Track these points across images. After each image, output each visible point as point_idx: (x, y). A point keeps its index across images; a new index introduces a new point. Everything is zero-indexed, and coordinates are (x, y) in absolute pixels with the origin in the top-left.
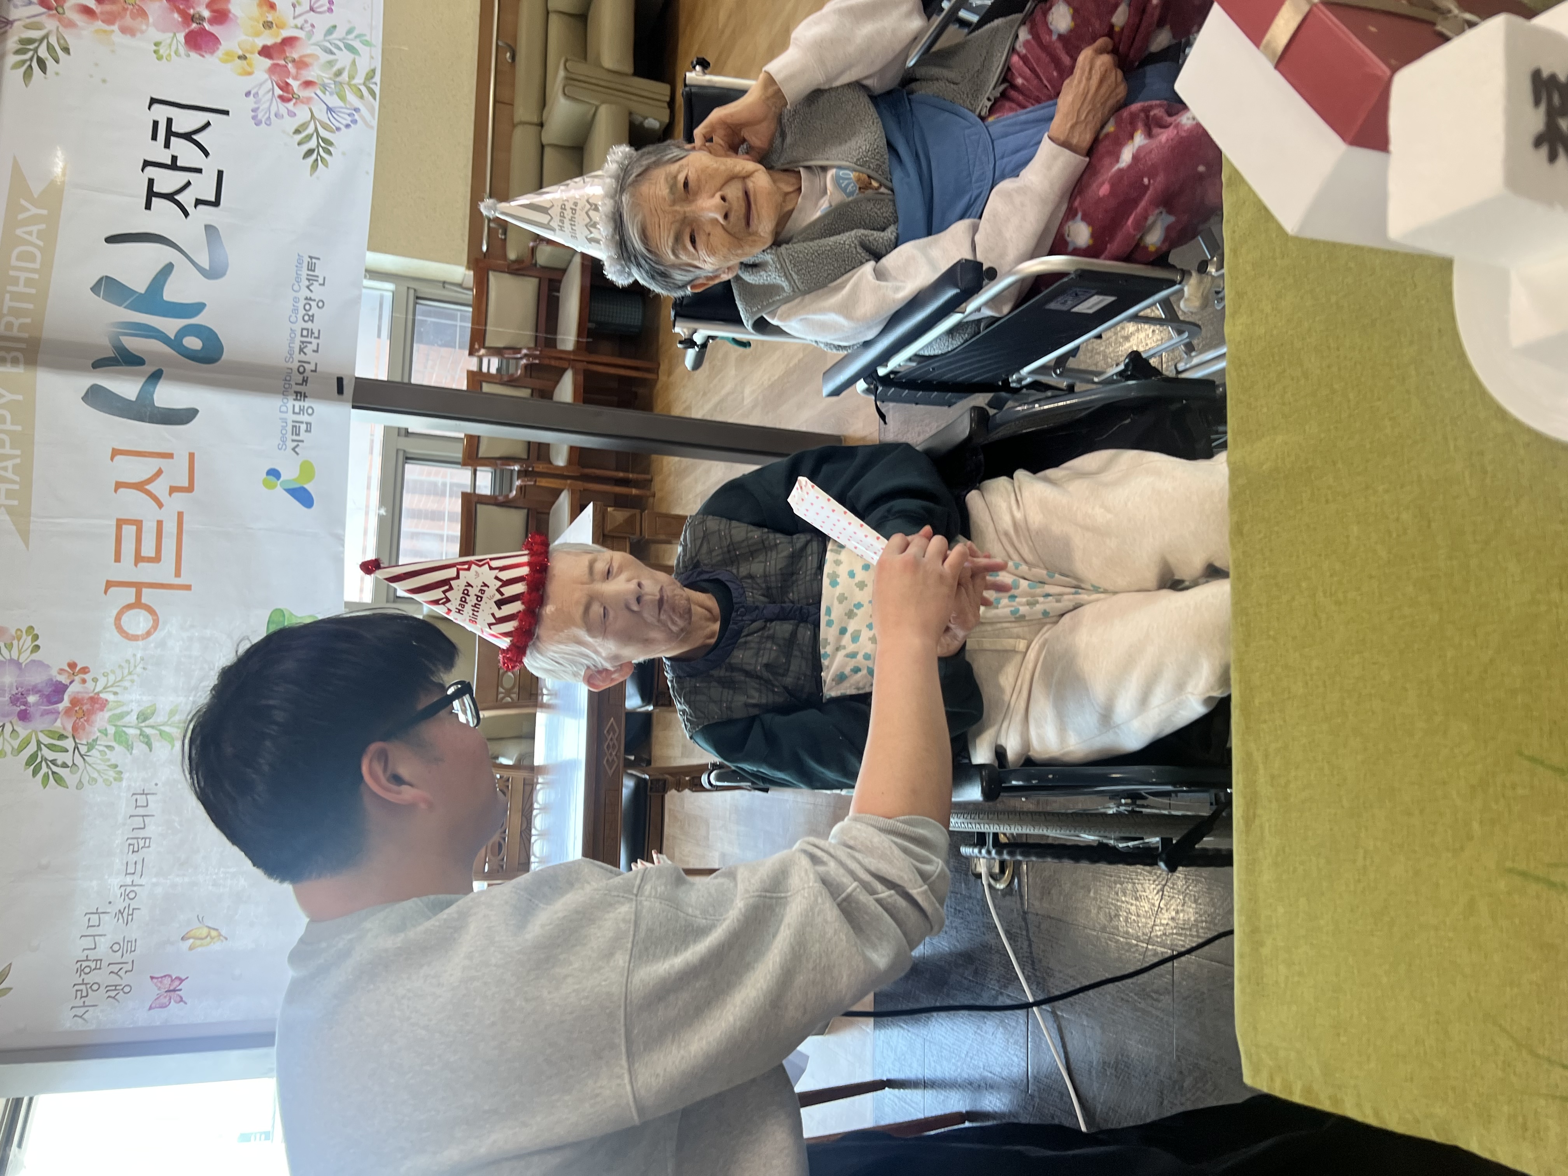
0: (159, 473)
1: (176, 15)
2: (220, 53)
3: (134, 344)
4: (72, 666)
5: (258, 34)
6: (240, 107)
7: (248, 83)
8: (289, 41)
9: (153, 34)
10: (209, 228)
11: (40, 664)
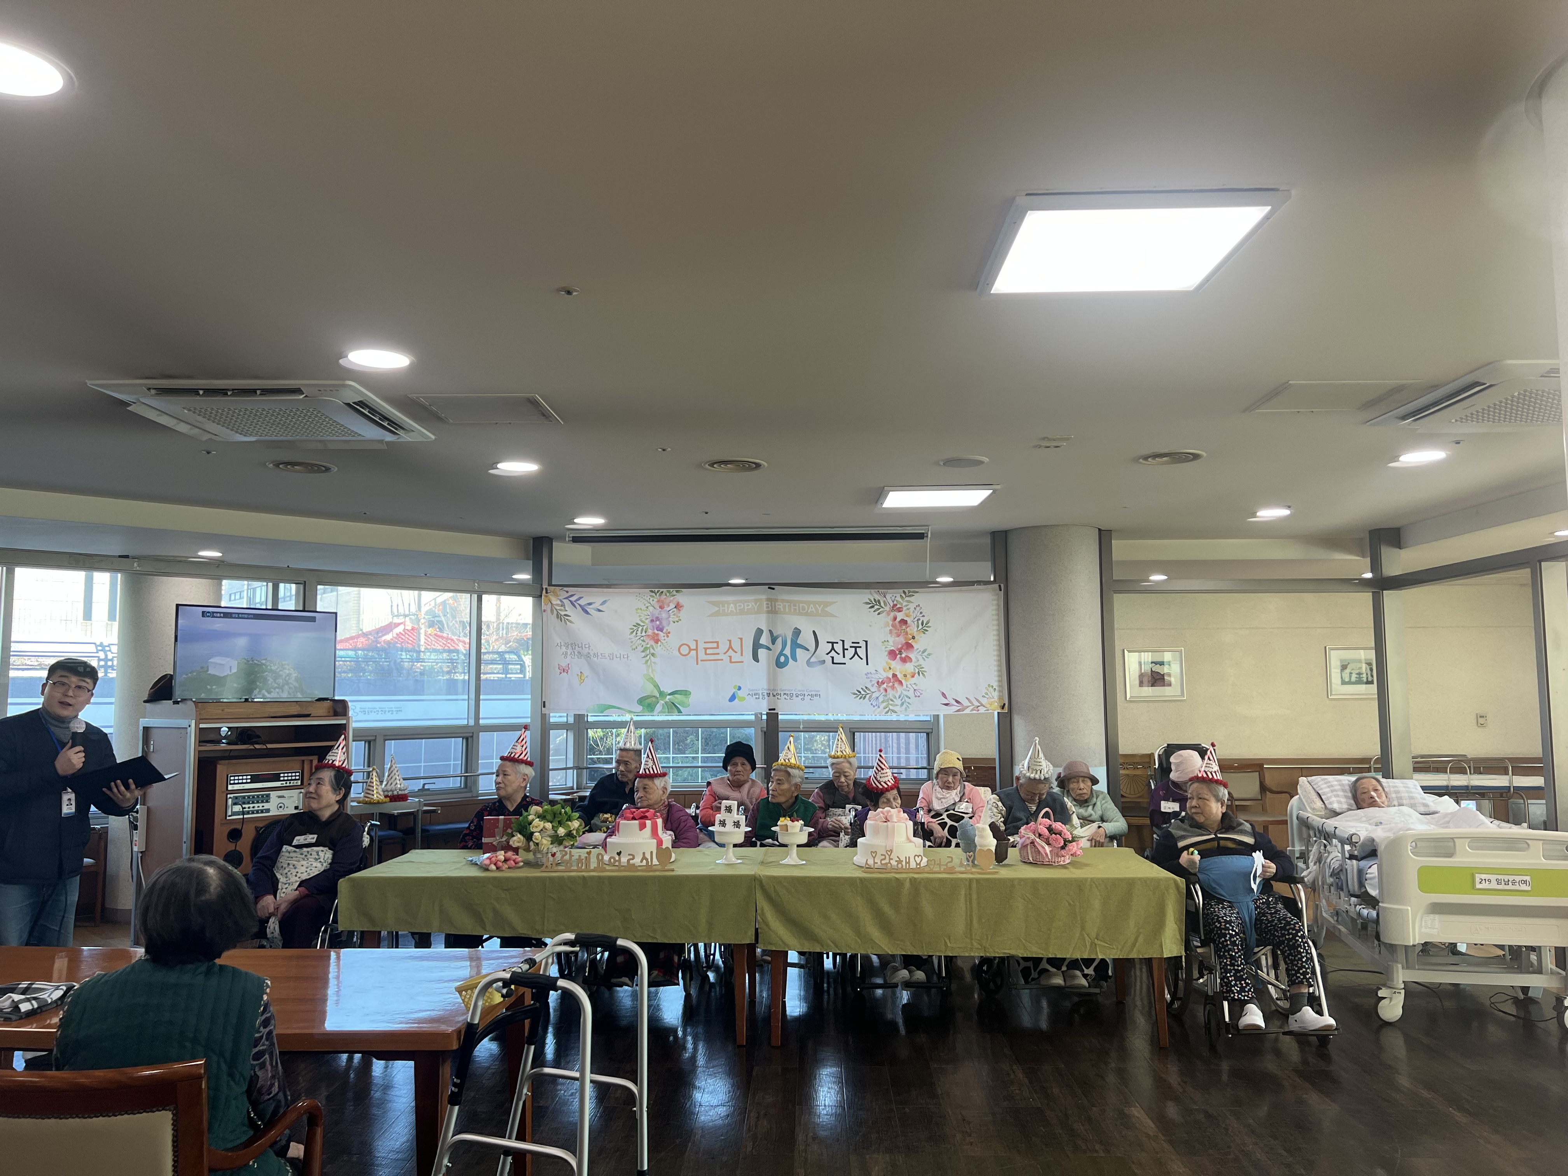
0: (736, 652)
1: (900, 646)
2: (889, 661)
3: (779, 641)
4: (669, 633)
5: (901, 673)
6: (871, 668)
7: (881, 671)
8: (901, 683)
9: (891, 639)
10: (824, 662)
11: (669, 624)
